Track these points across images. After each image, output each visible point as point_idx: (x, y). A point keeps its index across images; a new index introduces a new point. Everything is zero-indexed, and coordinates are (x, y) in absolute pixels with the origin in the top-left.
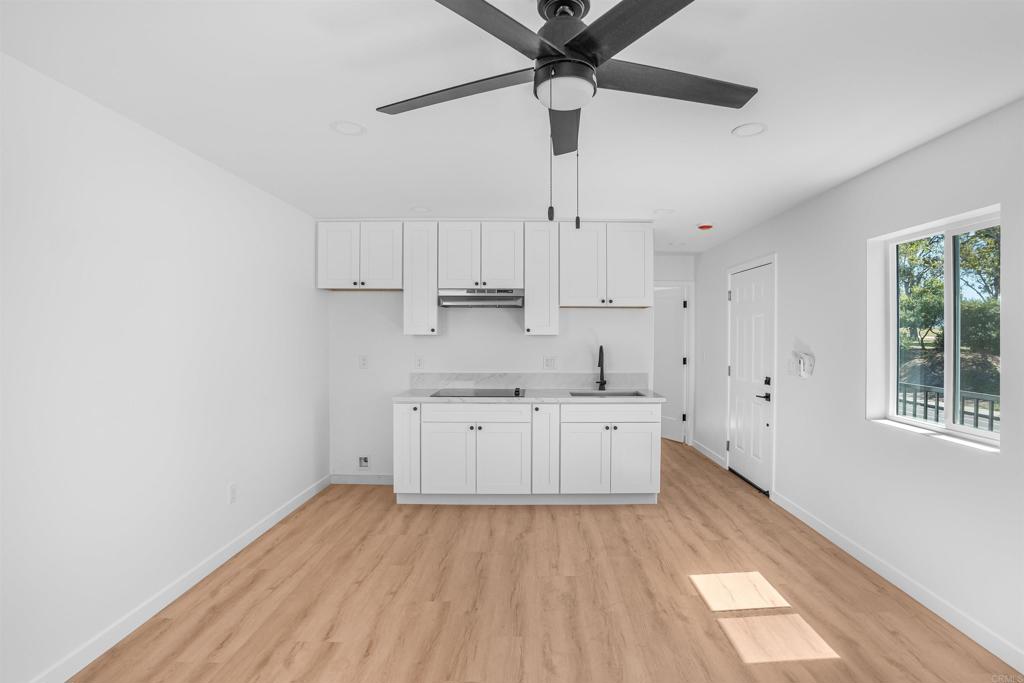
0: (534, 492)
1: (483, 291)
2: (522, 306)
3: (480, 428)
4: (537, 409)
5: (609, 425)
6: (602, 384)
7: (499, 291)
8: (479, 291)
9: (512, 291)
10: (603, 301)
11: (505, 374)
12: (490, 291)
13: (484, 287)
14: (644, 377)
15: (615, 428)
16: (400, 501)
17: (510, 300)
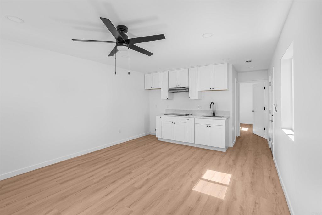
0: (188, 142)
1: (179, 88)
2: (188, 91)
3: (174, 123)
4: (188, 119)
5: (208, 125)
6: (214, 114)
7: (183, 87)
8: (178, 88)
9: (186, 87)
10: (211, 89)
11: (187, 110)
12: (180, 88)
13: (179, 87)
14: (229, 112)
15: (210, 126)
16: (158, 139)
17: (185, 90)
